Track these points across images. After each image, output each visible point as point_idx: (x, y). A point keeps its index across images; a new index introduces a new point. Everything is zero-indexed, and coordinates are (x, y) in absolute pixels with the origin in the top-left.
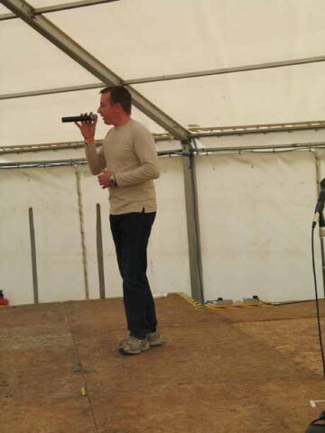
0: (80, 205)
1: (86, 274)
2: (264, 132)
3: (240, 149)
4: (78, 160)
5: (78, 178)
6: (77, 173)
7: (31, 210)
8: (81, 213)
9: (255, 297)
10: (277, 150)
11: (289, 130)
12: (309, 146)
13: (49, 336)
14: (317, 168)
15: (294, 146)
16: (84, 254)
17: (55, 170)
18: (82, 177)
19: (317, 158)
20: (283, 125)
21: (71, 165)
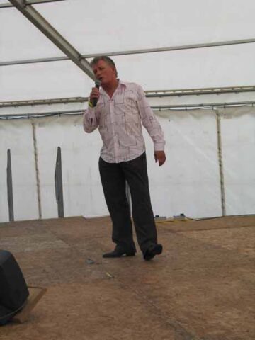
0: (35, 148)
1: (39, 200)
2: (179, 95)
3: (160, 107)
4: (35, 114)
5: (34, 128)
6: (33, 124)
7: (9, 151)
8: (36, 155)
9: (182, 215)
10: (188, 108)
11: (198, 94)
12: (212, 105)
13: (46, 242)
14: (218, 122)
15: (201, 105)
16: (38, 185)
17: (15, 121)
18: (37, 127)
19: (218, 115)
20: (193, 90)
21: (29, 118)
